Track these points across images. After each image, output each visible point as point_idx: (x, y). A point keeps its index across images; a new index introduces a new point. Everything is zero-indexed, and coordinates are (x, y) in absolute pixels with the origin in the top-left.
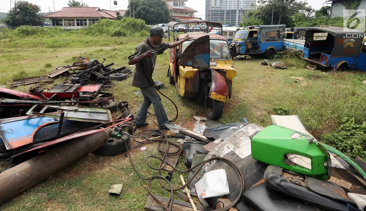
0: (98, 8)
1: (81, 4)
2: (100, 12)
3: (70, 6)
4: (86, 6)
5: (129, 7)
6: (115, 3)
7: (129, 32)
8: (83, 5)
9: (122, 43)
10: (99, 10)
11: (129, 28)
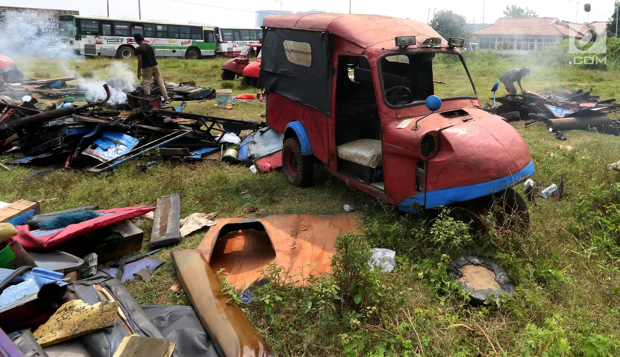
0: (555, 20)
1: (525, 11)
2: (559, 27)
3: (507, 15)
4: (532, 15)
5: (614, 16)
6: (588, 8)
7: (613, 64)
8: (529, 14)
9: (601, 80)
10: (557, 23)
11: (612, 56)
